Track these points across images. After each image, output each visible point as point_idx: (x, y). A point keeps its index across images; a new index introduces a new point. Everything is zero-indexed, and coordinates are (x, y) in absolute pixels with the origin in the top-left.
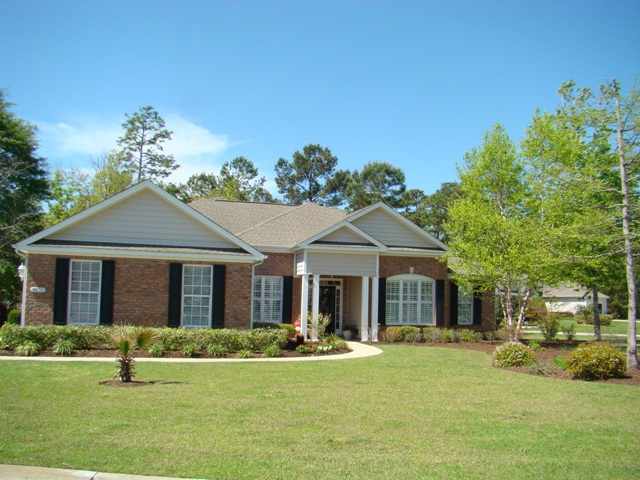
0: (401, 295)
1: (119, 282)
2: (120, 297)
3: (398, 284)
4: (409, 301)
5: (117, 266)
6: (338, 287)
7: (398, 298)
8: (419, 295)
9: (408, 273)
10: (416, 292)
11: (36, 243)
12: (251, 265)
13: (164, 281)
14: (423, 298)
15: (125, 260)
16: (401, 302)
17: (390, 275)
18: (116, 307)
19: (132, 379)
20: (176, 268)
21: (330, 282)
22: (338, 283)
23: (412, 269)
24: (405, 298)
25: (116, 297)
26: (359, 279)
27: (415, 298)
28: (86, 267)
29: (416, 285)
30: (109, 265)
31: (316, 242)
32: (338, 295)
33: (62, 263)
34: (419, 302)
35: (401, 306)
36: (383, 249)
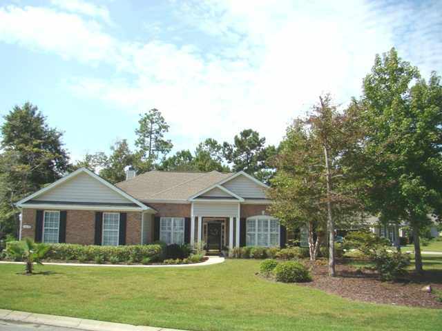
0: (257, 228)
1: (69, 222)
2: (70, 231)
3: (254, 222)
4: (262, 232)
5: (68, 214)
6: (222, 224)
7: (254, 230)
8: (269, 228)
9: (261, 214)
10: (267, 226)
11: (26, 203)
12: (141, 212)
13: (93, 222)
14: (271, 230)
15: (72, 211)
16: (257, 233)
17: (249, 216)
18: (67, 236)
19: (33, 271)
20: (99, 215)
21: (218, 221)
22: (223, 221)
23: (263, 212)
24: (259, 230)
25: (67, 231)
26: (228, 219)
27: (267, 230)
28: (52, 214)
29: (267, 222)
30: (64, 214)
31: (199, 197)
32: (223, 228)
33: (40, 213)
34: (269, 232)
35: (256, 235)
36: (242, 200)
